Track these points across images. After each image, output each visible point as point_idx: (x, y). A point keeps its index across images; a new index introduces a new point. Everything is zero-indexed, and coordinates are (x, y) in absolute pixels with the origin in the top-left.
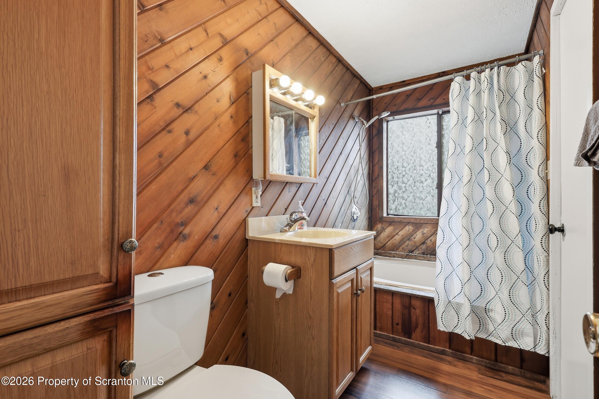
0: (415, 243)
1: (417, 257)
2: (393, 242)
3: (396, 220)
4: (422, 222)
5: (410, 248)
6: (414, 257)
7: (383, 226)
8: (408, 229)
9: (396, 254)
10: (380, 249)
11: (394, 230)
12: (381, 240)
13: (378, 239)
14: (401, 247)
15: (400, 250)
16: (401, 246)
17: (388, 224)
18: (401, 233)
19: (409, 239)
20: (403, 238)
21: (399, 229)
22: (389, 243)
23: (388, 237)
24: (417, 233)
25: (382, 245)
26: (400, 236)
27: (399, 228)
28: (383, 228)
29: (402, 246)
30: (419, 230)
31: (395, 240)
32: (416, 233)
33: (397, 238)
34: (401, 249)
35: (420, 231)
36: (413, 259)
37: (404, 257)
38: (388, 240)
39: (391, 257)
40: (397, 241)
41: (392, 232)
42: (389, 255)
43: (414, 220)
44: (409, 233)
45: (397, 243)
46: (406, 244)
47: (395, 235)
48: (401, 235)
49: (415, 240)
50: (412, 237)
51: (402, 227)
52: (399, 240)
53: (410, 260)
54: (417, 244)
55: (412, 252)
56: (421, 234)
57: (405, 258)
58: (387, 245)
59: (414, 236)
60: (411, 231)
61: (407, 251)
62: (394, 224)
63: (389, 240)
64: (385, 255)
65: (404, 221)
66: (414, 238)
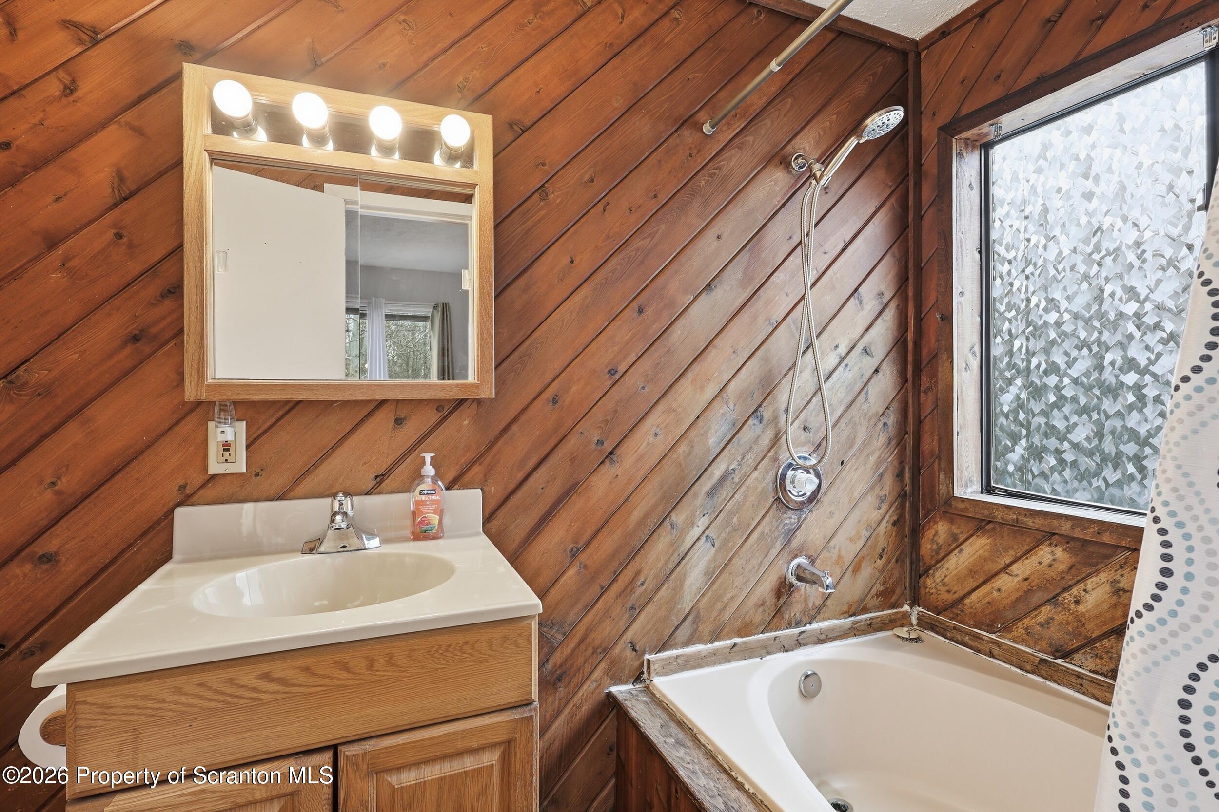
0: (1080, 619)
1: (1085, 682)
2: (988, 599)
3: (999, 515)
4: (1106, 538)
5: (1055, 634)
6: (1073, 679)
7: (956, 531)
8: (1050, 557)
9: (999, 645)
10: (945, 610)
11: (995, 553)
12: (946, 580)
13: (937, 574)
14: (1020, 624)
15: (1015, 633)
16: (1020, 619)
17: (972, 525)
18: (1021, 569)
19: (1053, 600)
20: (1029, 592)
21: (1011, 552)
22: (974, 596)
23: (972, 572)
24: (1090, 583)
25: (950, 598)
26: (1016, 579)
27: (1012, 548)
28: (955, 538)
29: (1026, 621)
30: (1098, 572)
31: (999, 590)
32: (1084, 579)
33: (1006, 583)
34: (1019, 630)
35: (1103, 576)
36: (1067, 687)
37: (1029, 667)
38: (970, 584)
39: (979, 651)
40: (1004, 595)
41: (985, 560)
42: (970, 642)
43: (1072, 528)
44: (1052, 573)
45: (1005, 602)
46: (1041, 618)
47: (997, 574)
48: (1020, 578)
49: (1081, 608)
50: (1066, 595)
51: (1026, 548)
52: (1014, 597)
53: (1054, 686)
54: (1089, 626)
55: (1066, 655)
56: (1107, 588)
57: (1033, 672)
58: (967, 601)
59: (1074, 591)
60: (1062, 567)
61: (1044, 643)
62: (994, 529)
63: (976, 584)
64: (959, 637)
65: (1029, 522)
66: (1077, 602)
